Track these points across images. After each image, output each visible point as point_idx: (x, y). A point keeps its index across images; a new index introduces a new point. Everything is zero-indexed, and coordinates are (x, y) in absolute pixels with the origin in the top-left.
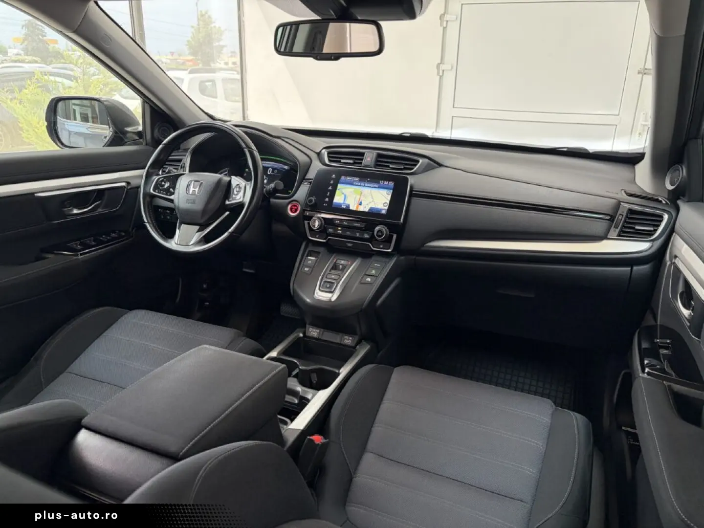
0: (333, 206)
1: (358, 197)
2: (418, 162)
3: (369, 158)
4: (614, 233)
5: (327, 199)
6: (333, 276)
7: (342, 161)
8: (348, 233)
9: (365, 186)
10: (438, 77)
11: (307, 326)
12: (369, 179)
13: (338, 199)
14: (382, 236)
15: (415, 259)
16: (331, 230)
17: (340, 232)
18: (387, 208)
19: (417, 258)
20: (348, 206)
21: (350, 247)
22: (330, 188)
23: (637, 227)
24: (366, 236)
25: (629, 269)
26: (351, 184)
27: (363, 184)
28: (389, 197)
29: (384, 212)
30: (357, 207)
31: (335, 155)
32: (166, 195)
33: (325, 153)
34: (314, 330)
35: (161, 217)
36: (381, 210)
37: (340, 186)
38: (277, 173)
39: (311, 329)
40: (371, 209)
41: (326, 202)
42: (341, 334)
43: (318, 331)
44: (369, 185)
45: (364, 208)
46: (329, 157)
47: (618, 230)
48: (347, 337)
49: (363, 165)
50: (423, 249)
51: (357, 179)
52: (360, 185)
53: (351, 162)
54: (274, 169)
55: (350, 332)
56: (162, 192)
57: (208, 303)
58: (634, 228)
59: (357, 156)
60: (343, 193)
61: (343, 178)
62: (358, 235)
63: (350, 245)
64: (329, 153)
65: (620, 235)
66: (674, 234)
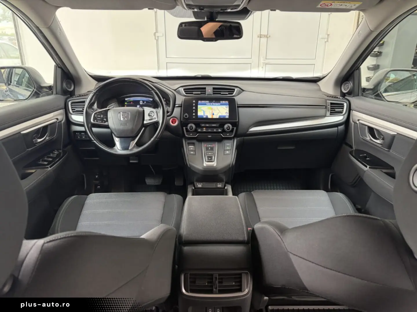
0: (198, 117)
1: (211, 111)
2: (234, 90)
3: (209, 90)
4: (328, 113)
5: (194, 114)
6: (210, 154)
7: (194, 93)
8: (210, 130)
9: (213, 105)
11: (195, 183)
12: (214, 101)
13: (200, 113)
14: (230, 129)
15: (244, 138)
16: (199, 130)
17: (205, 130)
18: (228, 115)
19: (245, 138)
20: (207, 116)
21: (210, 138)
22: (194, 108)
23: (336, 110)
24: (220, 130)
25: (337, 128)
26: (205, 104)
27: (211, 104)
28: (228, 109)
29: (227, 117)
30: (212, 116)
31: (188, 90)
32: (102, 122)
33: (182, 90)
34: (200, 184)
35: (78, 137)
36: (225, 116)
37: (199, 106)
38: (146, 103)
39: (198, 184)
40: (220, 116)
41: (194, 116)
42: (215, 183)
43: (202, 184)
44: (215, 104)
45: (216, 116)
46: (185, 91)
47: (329, 112)
48: (219, 184)
49: (206, 94)
50: (248, 133)
51: (208, 102)
52: (210, 105)
53: (200, 93)
54: (143, 101)
55: (221, 181)
56: (99, 121)
57: (99, 187)
58: (334, 111)
59: (203, 89)
60: (202, 110)
61: (199, 102)
62: (215, 130)
63: (210, 136)
64: (184, 89)
65: (330, 115)
66: (351, 111)
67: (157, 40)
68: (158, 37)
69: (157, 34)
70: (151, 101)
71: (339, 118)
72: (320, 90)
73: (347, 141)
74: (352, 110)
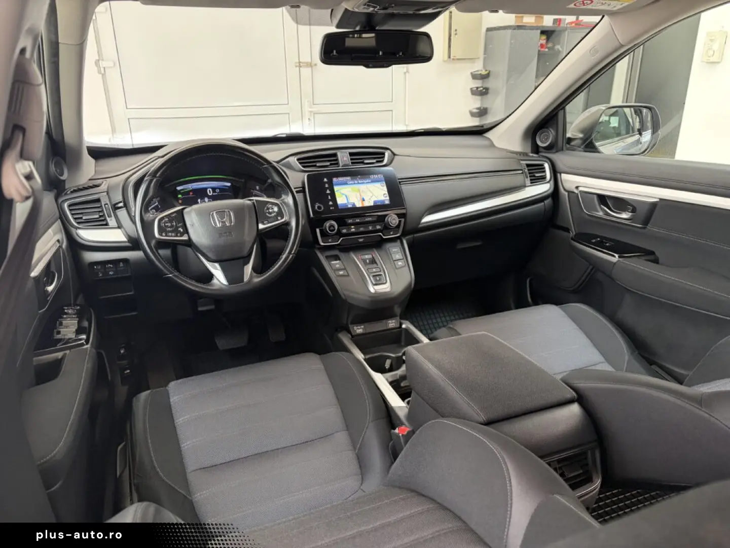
0: (340, 208)
1: (358, 194)
2: (383, 154)
3: (344, 158)
4: (528, 182)
5: (331, 203)
6: (374, 270)
7: (318, 165)
8: (362, 229)
9: (359, 183)
10: (101, 75)
11: (350, 326)
12: (359, 176)
13: (341, 200)
14: (396, 223)
15: (414, 237)
16: (344, 231)
17: (354, 230)
18: (388, 198)
19: (416, 235)
20: (354, 204)
21: (361, 242)
22: (328, 192)
23: (537, 175)
24: (378, 227)
25: (543, 203)
26: (346, 184)
27: (356, 182)
28: (385, 188)
29: (387, 202)
30: (362, 204)
31: (307, 160)
32: (177, 236)
33: (293, 160)
34: (359, 327)
35: (98, 275)
36: (383, 201)
37: (336, 188)
38: (220, 192)
39: (355, 328)
40: (375, 202)
41: (331, 206)
42: (384, 321)
43: (362, 327)
44: (362, 182)
45: (369, 203)
46: (300, 163)
47: (529, 179)
48: (390, 322)
49: (341, 165)
50: (420, 226)
51: (349, 178)
52: (354, 184)
53: (328, 164)
54: (214, 189)
55: (392, 316)
56: (170, 234)
57: (128, 371)
58: (534, 176)
59: (332, 157)
60: (343, 194)
61: (335, 180)
62: (370, 228)
63: (361, 240)
64: (298, 160)
65: (531, 183)
66: (559, 175)
67: (104, 75)
68: (104, 68)
69: (103, 64)
70: (228, 186)
71: (543, 188)
72: (492, 145)
73: (560, 222)
74: (560, 173)
